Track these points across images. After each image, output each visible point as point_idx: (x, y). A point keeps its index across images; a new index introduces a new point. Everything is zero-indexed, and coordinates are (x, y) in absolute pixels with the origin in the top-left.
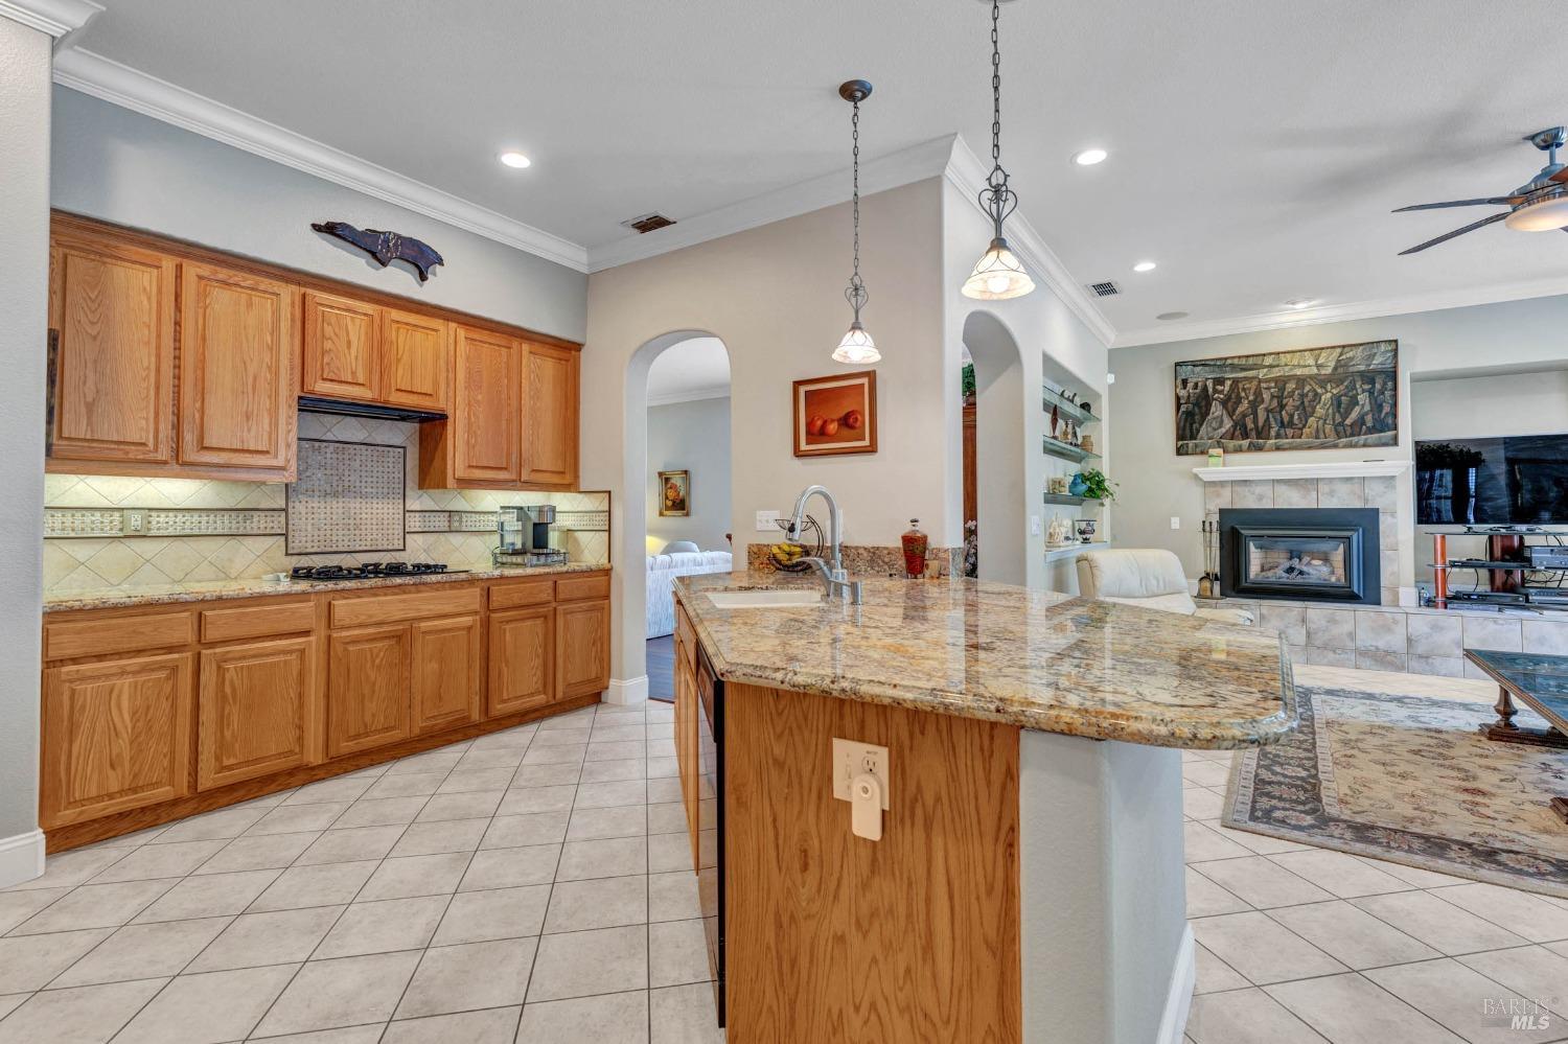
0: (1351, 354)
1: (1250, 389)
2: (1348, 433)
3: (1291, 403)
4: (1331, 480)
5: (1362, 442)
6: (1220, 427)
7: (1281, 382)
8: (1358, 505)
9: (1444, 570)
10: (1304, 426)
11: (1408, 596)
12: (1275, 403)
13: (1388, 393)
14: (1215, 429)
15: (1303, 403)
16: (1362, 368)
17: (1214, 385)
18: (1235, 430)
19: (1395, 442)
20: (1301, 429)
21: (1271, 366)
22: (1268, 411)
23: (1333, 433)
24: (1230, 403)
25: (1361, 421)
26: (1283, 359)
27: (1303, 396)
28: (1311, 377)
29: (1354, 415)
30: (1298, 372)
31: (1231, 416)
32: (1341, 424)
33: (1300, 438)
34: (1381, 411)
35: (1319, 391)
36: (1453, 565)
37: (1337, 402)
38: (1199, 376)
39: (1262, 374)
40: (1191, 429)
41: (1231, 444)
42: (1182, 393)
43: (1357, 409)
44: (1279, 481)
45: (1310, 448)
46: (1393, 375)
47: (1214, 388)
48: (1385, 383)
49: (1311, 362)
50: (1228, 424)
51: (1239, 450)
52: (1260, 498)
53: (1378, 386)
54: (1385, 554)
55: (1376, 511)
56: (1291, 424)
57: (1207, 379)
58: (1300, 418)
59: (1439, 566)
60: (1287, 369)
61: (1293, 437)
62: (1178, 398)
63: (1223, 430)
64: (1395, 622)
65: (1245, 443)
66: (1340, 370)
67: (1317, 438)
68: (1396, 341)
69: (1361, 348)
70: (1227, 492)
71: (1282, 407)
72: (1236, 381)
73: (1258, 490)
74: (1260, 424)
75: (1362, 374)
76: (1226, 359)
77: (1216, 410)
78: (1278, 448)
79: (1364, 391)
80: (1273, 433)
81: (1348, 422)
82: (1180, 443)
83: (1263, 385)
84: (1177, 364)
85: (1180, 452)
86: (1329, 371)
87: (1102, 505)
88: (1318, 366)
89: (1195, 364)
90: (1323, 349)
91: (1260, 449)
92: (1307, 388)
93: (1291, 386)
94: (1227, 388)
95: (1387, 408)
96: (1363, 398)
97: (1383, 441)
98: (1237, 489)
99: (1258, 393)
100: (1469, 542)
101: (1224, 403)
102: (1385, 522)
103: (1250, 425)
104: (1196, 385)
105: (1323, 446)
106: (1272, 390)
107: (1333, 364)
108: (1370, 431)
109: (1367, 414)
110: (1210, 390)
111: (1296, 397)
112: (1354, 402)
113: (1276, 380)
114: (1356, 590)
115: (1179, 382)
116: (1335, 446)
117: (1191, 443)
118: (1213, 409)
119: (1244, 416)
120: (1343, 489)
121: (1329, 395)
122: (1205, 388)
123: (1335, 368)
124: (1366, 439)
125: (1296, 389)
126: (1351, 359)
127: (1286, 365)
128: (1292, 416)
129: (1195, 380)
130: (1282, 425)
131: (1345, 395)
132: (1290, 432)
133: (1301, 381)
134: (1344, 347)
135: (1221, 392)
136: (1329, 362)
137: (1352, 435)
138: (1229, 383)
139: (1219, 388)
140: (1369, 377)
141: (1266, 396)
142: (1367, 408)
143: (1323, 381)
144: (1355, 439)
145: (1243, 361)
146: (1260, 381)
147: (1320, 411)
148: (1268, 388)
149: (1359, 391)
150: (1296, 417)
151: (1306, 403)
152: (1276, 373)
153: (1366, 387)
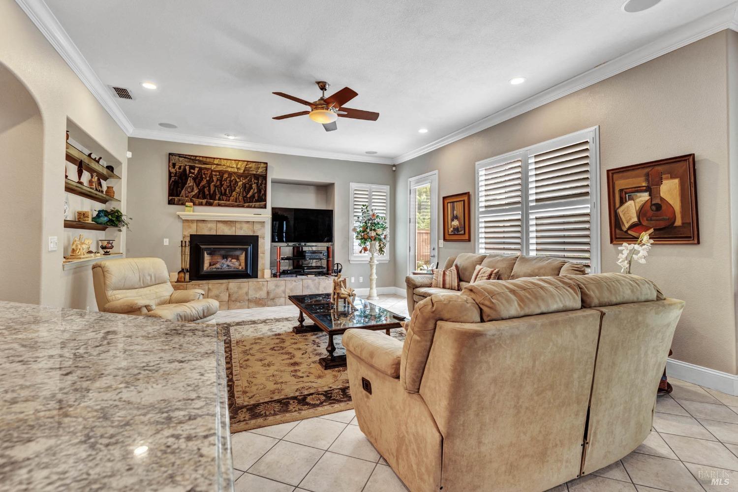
0: (250, 166)
1: (207, 174)
2: (248, 201)
3: (225, 184)
4: (241, 222)
5: (253, 206)
6: (192, 191)
7: (222, 173)
8: (251, 234)
9: (279, 261)
10: (231, 196)
11: (267, 273)
12: (218, 183)
13: (263, 185)
14: (189, 193)
15: (231, 185)
16: (254, 172)
17: (190, 169)
18: (199, 194)
19: (265, 207)
20: (229, 197)
21: (217, 165)
22: (215, 186)
23: (242, 200)
24: (198, 179)
25: (253, 196)
26: (223, 162)
27: (231, 181)
28: (235, 173)
29: (251, 193)
30: (229, 170)
31: (198, 186)
32: (246, 197)
33: (229, 201)
34: (260, 193)
35: (238, 180)
36: (283, 259)
37: (244, 185)
38: (182, 163)
39: (213, 167)
40: (177, 190)
41: (197, 201)
42: (173, 170)
43: (252, 190)
44: (219, 221)
45: (233, 206)
46: (265, 178)
47: (190, 171)
48: (262, 181)
49: (235, 166)
50: (196, 191)
51: (201, 204)
52: (210, 229)
53: (260, 182)
54: (260, 255)
55: (257, 237)
56: (225, 194)
57: (186, 165)
58: (229, 192)
59: (278, 260)
60: (224, 167)
61: (226, 201)
62: (170, 173)
63: (194, 193)
64: (263, 285)
65: (204, 201)
66: (246, 172)
67: (236, 202)
68: (267, 163)
69: (254, 164)
70: (194, 226)
71: (222, 185)
72: (200, 169)
73: (209, 225)
74: (212, 192)
75: (254, 174)
76: (196, 156)
77: (190, 182)
78: (219, 205)
79: (255, 183)
80: (217, 198)
81: (248, 196)
82: (170, 198)
83: (214, 173)
84: (170, 154)
85: (171, 202)
86: (241, 171)
87: (120, 231)
88: (238, 169)
89: (180, 156)
90: (239, 161)
91: (210, 204)
92: (233, 178)
93: (226, 176)
94: (196, 172)
95: (263, 192)
96: (254, 186)
97: (261, 206)
98: (200, 224)
99: (211, 177)
100: (287, 249)
101: (194, 179)
102: (260, 241)
103: (207, 193)
104: (180, 167)
105: (238, 206)
106: (218, 176)
107: (243, 168)
108: (256, 201)
109: (255, 193)
110: (188, 172)
111: (228, 181)
112: (251, 188)
113: (219, 171)
114: (249, 273)
115: (171, 164)
116: (243, 207)
117: (176, 199)
118: (189, 182)
119: (204, 187)
120: (245, 226)
121: (241, 183)
122: (185, 170)
123: (244, 171)
124: (255, 205)
125: (228, 177)
126: (251, 167)
127: (224, 165)
128: (226, 190)
129: (180, 165)
130: (221, 194)
131: (248, 184)
132: (224, 198)
133: (230, 174)
134: (248, 161)
135: (193, 173)
136: (242, 166)
137: (249, 202)
138: (197, 169)
139: (192, 171)
140: (257, 177)
141: (215, 179)
142: (256, 191)
143: (238, 175)
144: (251, 204)
145: (205, 160)
146: (212, 171)
147: (238, 190)
148: (216, 175)
149: (253, 183)
150: (227, 191)
151: (232, 186)
152: (219, 168)
153: (256, 181)
